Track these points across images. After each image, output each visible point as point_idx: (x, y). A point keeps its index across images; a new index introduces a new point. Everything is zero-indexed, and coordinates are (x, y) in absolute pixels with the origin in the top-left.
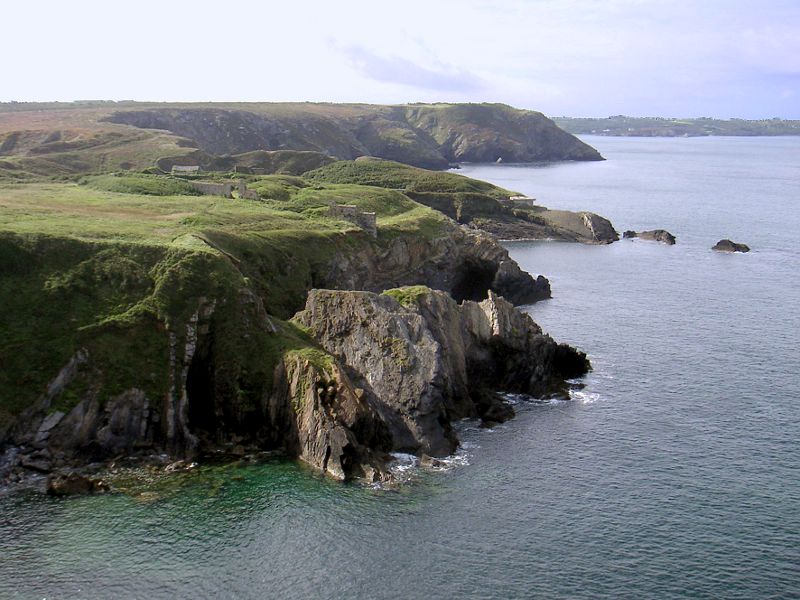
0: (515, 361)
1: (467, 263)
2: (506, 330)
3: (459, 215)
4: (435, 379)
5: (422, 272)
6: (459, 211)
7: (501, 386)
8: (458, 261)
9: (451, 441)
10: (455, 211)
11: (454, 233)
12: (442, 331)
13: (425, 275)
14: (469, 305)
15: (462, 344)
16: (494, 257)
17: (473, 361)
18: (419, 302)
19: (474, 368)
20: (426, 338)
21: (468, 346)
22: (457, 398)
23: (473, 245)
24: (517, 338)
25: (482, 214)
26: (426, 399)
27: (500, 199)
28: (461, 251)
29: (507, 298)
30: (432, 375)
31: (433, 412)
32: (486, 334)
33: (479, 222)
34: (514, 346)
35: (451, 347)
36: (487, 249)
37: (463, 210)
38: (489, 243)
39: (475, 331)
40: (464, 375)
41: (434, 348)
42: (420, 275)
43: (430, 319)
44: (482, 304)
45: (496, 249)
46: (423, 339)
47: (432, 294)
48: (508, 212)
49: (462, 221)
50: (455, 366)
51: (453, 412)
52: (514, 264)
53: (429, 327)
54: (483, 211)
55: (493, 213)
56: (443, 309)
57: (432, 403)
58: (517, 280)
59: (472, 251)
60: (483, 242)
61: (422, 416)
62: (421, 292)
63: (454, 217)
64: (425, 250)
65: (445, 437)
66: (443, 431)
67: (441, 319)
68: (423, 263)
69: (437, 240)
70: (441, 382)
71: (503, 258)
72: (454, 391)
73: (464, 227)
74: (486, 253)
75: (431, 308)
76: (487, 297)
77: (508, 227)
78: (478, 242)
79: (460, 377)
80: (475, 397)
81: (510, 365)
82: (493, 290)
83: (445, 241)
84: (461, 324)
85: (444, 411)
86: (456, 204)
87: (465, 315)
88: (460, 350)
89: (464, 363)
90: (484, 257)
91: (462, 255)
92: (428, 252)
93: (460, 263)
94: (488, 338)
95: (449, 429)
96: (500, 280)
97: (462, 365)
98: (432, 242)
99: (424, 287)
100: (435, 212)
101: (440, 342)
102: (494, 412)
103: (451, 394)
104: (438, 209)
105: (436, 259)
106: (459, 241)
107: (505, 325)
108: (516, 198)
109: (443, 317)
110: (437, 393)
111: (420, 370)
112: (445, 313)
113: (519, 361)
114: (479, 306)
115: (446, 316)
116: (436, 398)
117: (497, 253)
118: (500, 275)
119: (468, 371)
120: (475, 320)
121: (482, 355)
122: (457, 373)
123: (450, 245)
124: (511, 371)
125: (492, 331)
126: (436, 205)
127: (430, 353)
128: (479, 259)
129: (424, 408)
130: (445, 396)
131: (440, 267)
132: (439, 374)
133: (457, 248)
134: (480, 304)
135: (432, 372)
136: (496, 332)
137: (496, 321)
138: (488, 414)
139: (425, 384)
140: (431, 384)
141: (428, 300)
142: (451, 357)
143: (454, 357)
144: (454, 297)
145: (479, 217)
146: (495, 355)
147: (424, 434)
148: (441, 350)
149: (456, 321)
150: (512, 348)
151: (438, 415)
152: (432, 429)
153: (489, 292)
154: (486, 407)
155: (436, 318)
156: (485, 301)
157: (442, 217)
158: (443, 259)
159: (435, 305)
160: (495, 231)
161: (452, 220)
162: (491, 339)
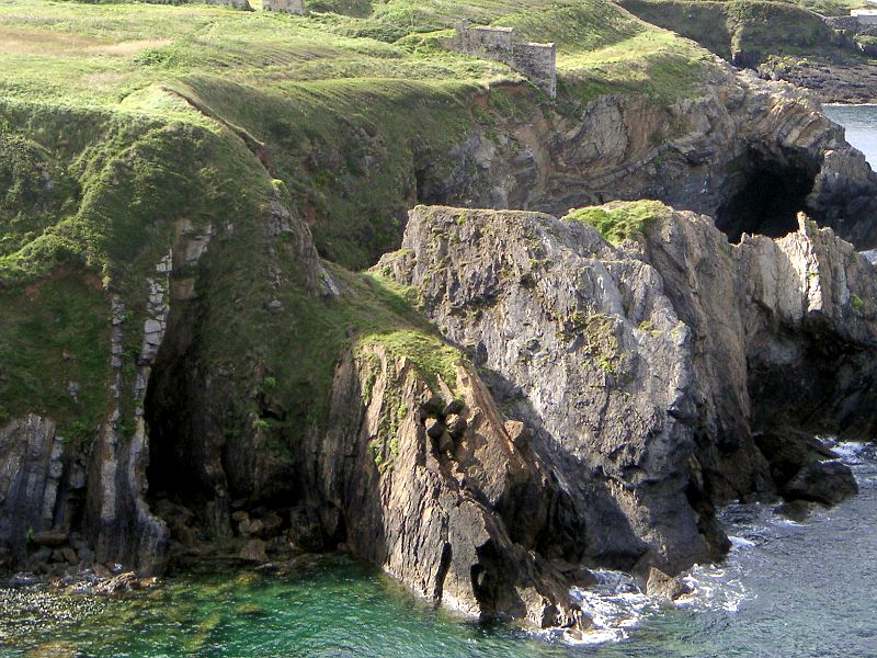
0: (857, 368)
1: (752, 154)
2: (835, 301)
3: (735, 48)
4: (679, 403)
5: (652, 171)
6: (735, 41)
7: (826, 421)
8: (731, 148)
9: (714, 543)
10: (728, 42)
11: (724, 88)
12: (695, 299)
13: (658, 178)
14: (756, 245)
15: (740, 329)
16: (812, 140)
17: (762, 366)
18: (646, 236)
19: (766, 382)
20: (661, 313)
21: (752, 334)
22: (728, 447)
23: (766, 114)
24: (863, 318)
25: (787, 48)
26: (658, 447)
27: (828, 14)
28: (739, 128)
29: (843, 231)
30: (672, 395)
31: (674, 475)
32: (792, 308)
33: (781, 65)
34: (855, 335)
35: (715, 335)
36: (798, 123)
37: (744, 39)
38: (801, 110)
39: (769, 301)
40: (743, 397)
41: (678, 335)
42: (648, 178)
43: (670, 273)
44: (786, 243)
45: (818, 122)
46: (654, 316)
47: (675, 219)
48: (845, 44)
49: (742, 62)
50: (723, 376)
51: (720, 476)
52: (857, 157)
53: (667, 291)
54: (788, 41)
55: (812, 45)
56: (697, 252)
57: (672, 454)
58: (865, 191)
59: (763, 126)
60: (788, 108)
61: (651, 483)
62: (651, 214)
63: (724, 54)
64: (661, 123)
65: (701, 531)
66: (697, 517)
67: (693, 274)
68: (656, 153)
69: (687, 103)
70: (692, 410)
71: (833, 143)
72: (720, 430)
73: (746, 76)
74: (796, 133)
75: (671, 250)
76: (795, 228)
77: (845, 75)
78: (777, 108)
79: (735, 401)
80: (768, 446)
81: (846, 377)
82: (810, 213)
83: (704, 106)
84: (738, 286)
85: (699, 475)
86: (729, 25)
87: (747, 265)
88: (735, 340)
89: (743, 370)
90: (790, 140)
91: (742, 135)
92: (666, 127)
93: (737, 153)
94: (797, 317)
95: (709, 516)
96: (825, 189)
97: (739, 375)
98: (675, 107)
99: (659, 203)
100: (683, 42)
101: (692, 323)
102: (809, 480)
103: (713, 435)
104: (692, 38)
105: (685, 144)
106: (735, 106)
107: (834, 288)
108: (865, 12)
109: (698, 268)
110: (683, 434)
111: (648, 383)
112: (703, 261)
113: (866, 369)
114: (776, 247)
115: (703, 266)
116: (681, 446)
117: (819, 132)
118: (825, 179)
119: (752, 388)
120: (768, 278)
121: (783, 354)
122: (727, 391)
123: (714, 114)
124: (850, 392)
125: (806, 302)
126: (687, 27)
127: (669, 346)
128: (779, 144)
129: (654, 464)
130: (701, 440)
131: (692, 162)
132: (687, 393)
133: (730, 122)
134: (780, 242)
135: (671, 388)
136: (815, 303)
137: (814, 281)
138: (797, 483)
139: (658, 413)
140: (670, 413)
141: (666, 233)
142: (715, 355)
143: (721, 357)
144: (721, 226)
145: (780, 53)
146: (811, 354)
147: (653, 525)
148: (692, 340)
149: (727, 278)
150: (852, 342)
151: (684, 482)
152: (672, 513)
153: (801, 217)
154: (791, 469)
155: (682, 270)
156: (790, 236)
157: (697, 53)
158: (700, 144)
159: (681, 242)
160: (816, 85)
161: (719, 60)
162: (803, 320)
